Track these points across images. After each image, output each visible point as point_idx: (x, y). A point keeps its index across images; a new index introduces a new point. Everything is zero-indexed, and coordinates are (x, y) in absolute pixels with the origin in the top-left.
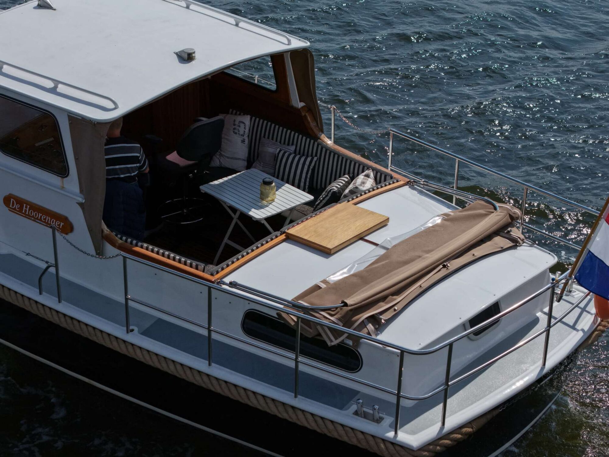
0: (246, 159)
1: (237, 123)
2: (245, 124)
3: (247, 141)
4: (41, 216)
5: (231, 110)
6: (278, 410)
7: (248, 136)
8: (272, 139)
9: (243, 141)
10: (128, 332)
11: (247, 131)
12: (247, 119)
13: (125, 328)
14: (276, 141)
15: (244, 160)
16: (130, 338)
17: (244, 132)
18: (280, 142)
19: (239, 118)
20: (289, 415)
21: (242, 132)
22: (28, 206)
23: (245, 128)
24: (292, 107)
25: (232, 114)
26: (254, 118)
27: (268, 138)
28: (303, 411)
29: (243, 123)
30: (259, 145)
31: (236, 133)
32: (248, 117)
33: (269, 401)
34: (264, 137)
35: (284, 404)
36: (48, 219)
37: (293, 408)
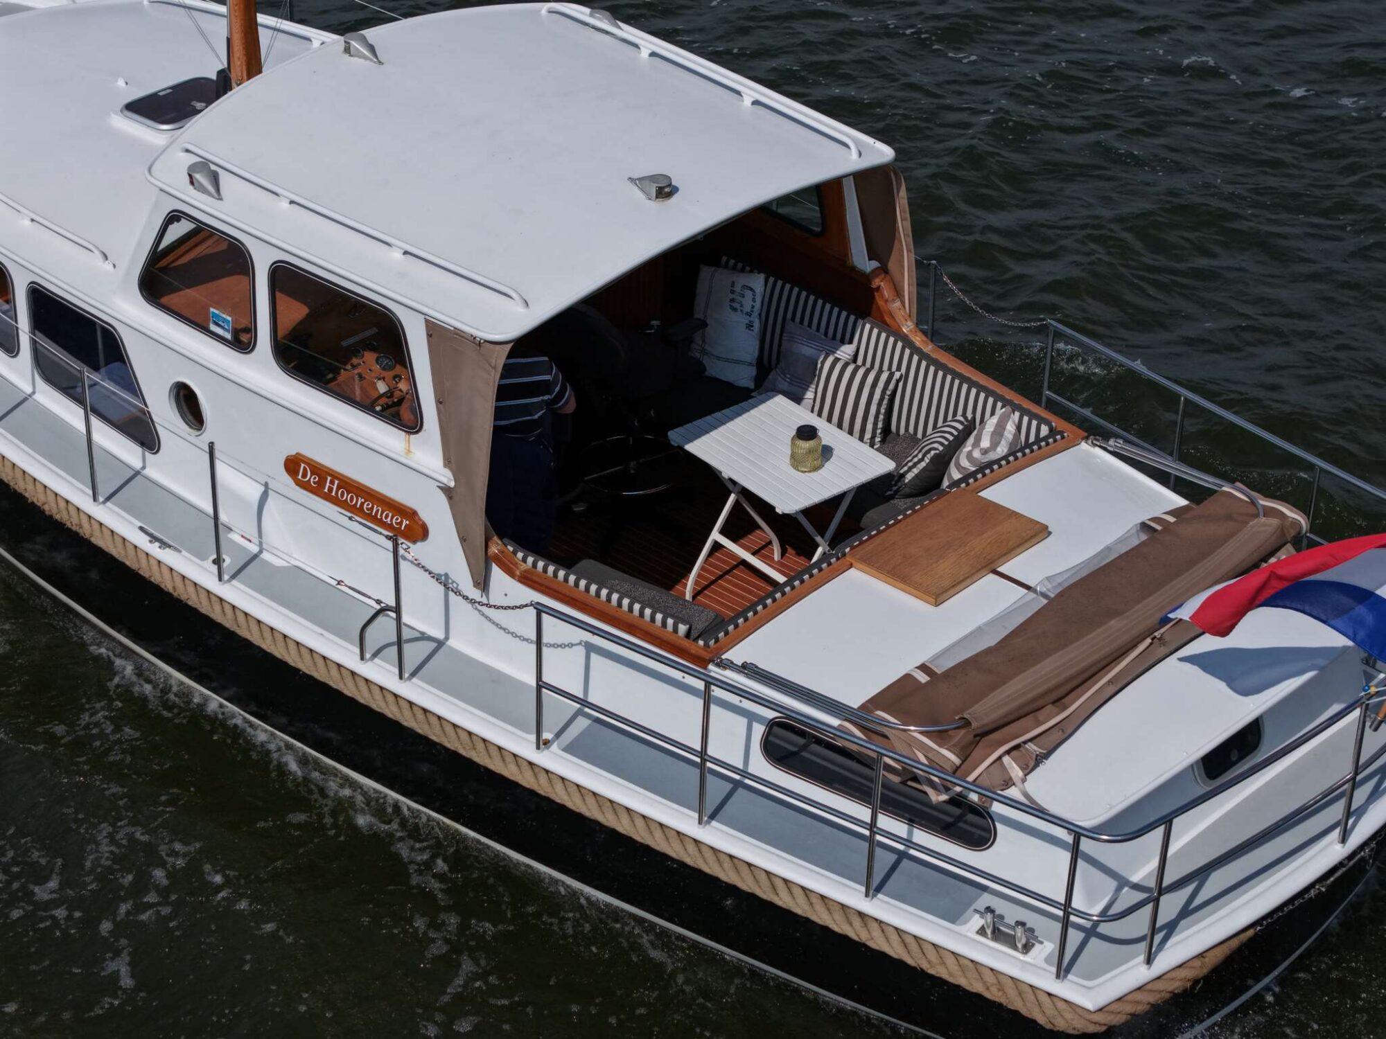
0: (754, 362)
1: (737, 288)
2: (754, 291)
3: (757, 325)
4: (362, 504)
5: (724, 259)
6: (834, 920)
7: (760, 315)
8: (810, 325)
9: (750, 326)
10: (538, 748)
11: (758, 305)
12: (757, 282)
13: (533, 738)
14: (818, 330)
15: (750, 364)
16: (544, 759)
17: (753, 307)
18: (826, 335)
19: (742, 280)
20: (854, 929)
21: (747, 308)
22: (336, 482)
23: (754, 300)
24: (853, 269)
25: (726, 267)
26: (772, 279)
27: (801, 322)
28: (880, 922)
29: (751, 289)
30: (781, 335)
31: (735, 310)
32: (762, 277)
33: (815, 900)
34: (793, 319)
35: (843, 907)
36: (377, 511)
37: (861, 915)
